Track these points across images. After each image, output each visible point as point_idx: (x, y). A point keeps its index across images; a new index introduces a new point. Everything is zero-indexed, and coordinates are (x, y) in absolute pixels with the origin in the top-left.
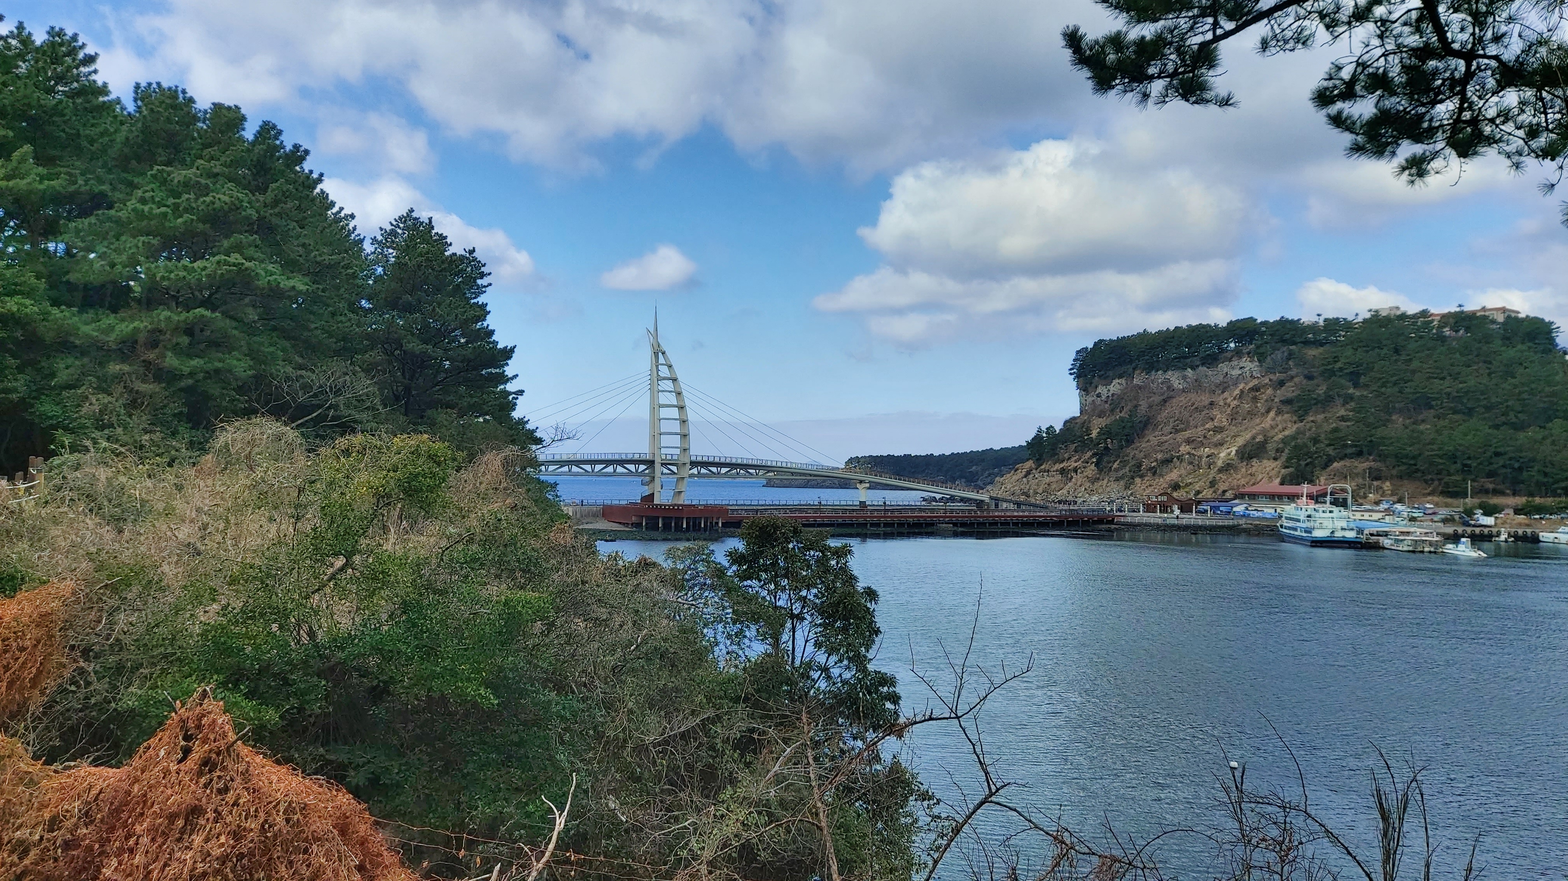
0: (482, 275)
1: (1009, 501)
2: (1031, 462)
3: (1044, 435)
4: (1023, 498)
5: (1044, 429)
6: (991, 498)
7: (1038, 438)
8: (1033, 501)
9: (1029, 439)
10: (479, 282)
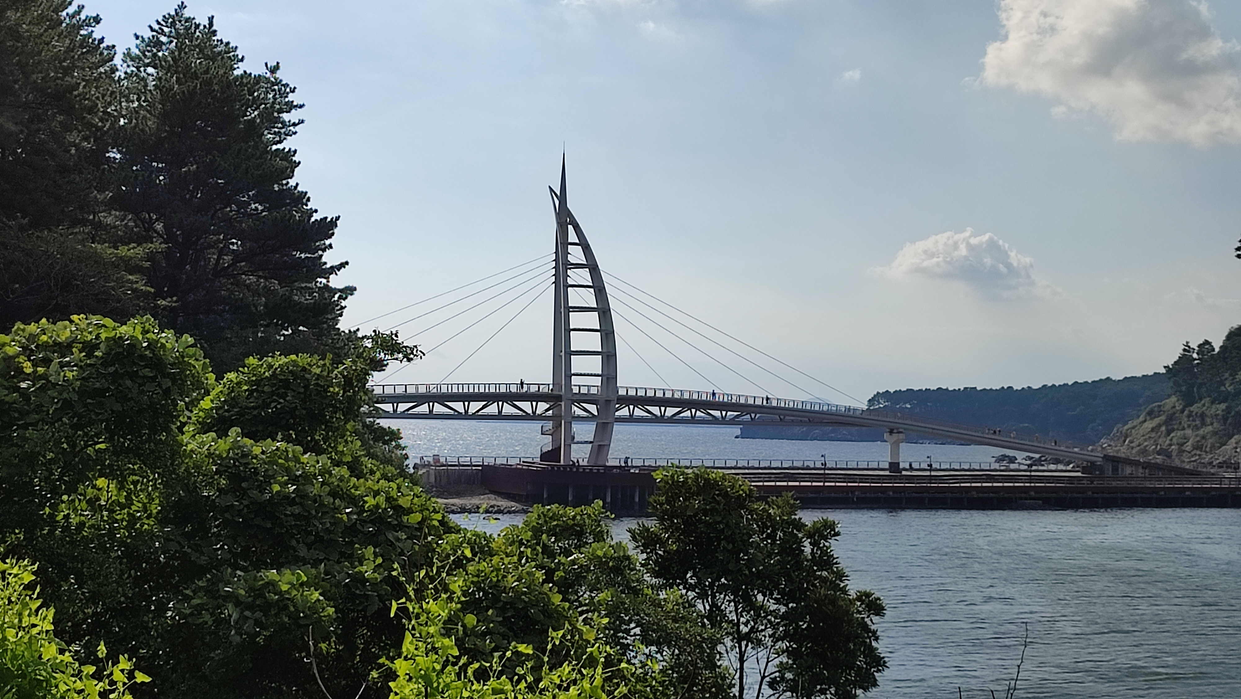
0: (291, 107)
1: (1136, 463)
2: (1174, 399)
3: (1195, 356)
4: (1159, 459)
5: (1194, 345)
6: (1106, 457)
7: (1185, 360)
8: (1177, 463)
9: (1170, 363)
10: (286, 117)
